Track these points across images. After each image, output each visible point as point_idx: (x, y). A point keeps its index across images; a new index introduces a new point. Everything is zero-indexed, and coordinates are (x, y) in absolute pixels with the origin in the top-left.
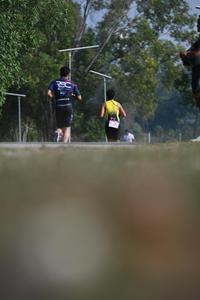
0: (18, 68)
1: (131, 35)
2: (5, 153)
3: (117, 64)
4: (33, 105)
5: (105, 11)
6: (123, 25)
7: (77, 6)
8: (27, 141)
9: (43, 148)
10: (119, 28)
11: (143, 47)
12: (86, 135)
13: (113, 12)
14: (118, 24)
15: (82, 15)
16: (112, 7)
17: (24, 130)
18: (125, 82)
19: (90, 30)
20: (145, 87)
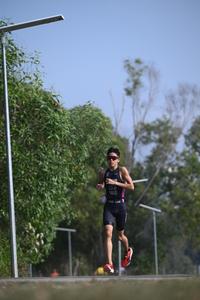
0: (68, 203)
1: (180, 168)
2: (54, 286)
3: (166, 197)
4: (83, 239)
5: (153, 145)
6: (172, 159)
7: (125, 141)
8: (78, 275)
9: (93, 282)
10: (167, 162)
11: (192, 180)
12: (136, 269)
13: (161, 145)
14: (166, 158)
15: (131, 150)
16: (160, 141)
17: (74, 265)
18: (175, 215)
19: (139, 164)
20: (194, 220)
